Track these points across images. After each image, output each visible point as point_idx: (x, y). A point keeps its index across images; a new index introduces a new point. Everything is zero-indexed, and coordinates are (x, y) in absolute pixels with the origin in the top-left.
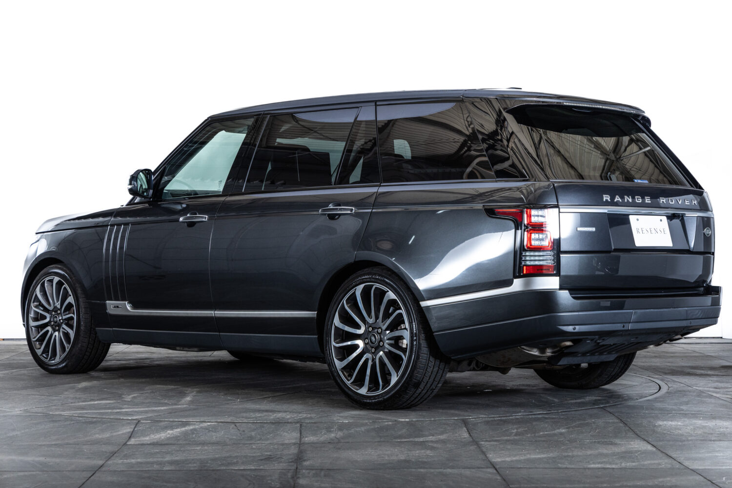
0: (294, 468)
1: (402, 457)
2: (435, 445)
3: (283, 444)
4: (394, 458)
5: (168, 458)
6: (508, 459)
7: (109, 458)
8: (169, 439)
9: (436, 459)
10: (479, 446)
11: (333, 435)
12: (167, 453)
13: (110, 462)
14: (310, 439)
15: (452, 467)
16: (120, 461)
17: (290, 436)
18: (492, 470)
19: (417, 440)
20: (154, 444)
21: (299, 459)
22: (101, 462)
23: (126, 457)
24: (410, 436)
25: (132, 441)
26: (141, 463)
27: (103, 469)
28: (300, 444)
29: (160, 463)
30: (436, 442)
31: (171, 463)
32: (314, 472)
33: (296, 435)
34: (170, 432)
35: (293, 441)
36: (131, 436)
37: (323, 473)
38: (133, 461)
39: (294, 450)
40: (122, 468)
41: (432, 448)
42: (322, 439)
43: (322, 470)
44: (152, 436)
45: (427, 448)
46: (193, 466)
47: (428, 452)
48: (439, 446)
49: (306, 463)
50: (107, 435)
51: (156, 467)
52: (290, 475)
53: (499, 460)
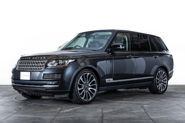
0: (101, 119)
1: (128, 117)
2: (136, 113)
3: (98, 113)
4: (126, 117)
5: (70, 116)
6: (155, 117)
7: (55, 117)
8: (70, 111)
9: (137, 117)
10: (147, 114)
11: (110, 111)
12: (69, 115)
13: (56, 117)
14: (104, 111)
15: (141, 120)
16: (58, 117)
17: (100, 111)
18: (152, 121)
19: (131, 112)
20: (66, 113)
21: (102, 117)
22: (53, 118)
23: (60, 116)
24: (129, 111)
25: (61, 112)
26: (63, 118)
27: (54, 119)
28: (102, 113)
29: (68, 118)
30: (136, 112)
31: (71, 118)
32: (106, 121)
33: (101, 110)
34: (70, 109)
35: (100, 112)
36: (61, 110)
37: (109, 121)
38: (62, 117)
39: (101, 115)
40: (59, 119)
41: (136, 114)
42: (107, 112)
43: (108, 120)
44: (66, 111)
45: (134, 114)
46: (76, 119)
47: (135, 115)
48: (137, 114)
49: (104, 118)
50: (55, 110)
51: (67, 119)
52: (101, 121)
53: (153, 118)
